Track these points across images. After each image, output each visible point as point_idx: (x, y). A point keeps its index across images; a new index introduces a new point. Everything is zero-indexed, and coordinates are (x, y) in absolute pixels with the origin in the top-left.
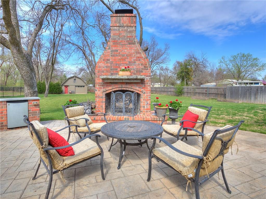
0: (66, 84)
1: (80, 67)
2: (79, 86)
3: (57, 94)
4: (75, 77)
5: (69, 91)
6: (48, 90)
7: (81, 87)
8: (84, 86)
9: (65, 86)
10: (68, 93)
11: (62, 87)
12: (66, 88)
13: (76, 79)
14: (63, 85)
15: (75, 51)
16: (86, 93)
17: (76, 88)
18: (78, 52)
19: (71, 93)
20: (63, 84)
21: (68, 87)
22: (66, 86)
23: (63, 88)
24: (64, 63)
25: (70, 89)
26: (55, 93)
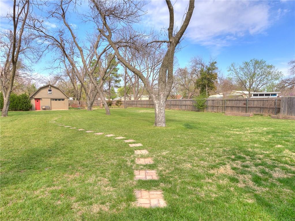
0: (36, 97)
1: (56, 72)
2: (56, 100)
3: (24, 111)
4: (51, 86)
5: (42, 106)
6: (7, 105)
7: (59, 100)
8: (63, 100)
9: (36, 99)
10: (40, 110)
11: (31, 101)
12: (37, 101)
13: (52, 89)
14: (32, 98)
15: (49, 47)
16: (66, 109)
17: (52, 101)
18: (55, 49)
19: (44, 109)
20: (33, 96)
21: (41, 101)
22: (38, 100)
23: (33, 102)
24: (33, 67)
25: (43, 103)
26: (20, 110)
